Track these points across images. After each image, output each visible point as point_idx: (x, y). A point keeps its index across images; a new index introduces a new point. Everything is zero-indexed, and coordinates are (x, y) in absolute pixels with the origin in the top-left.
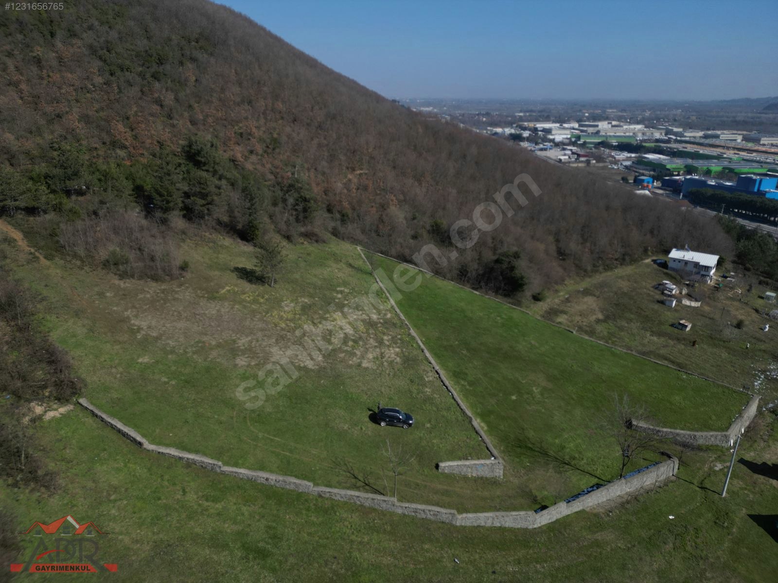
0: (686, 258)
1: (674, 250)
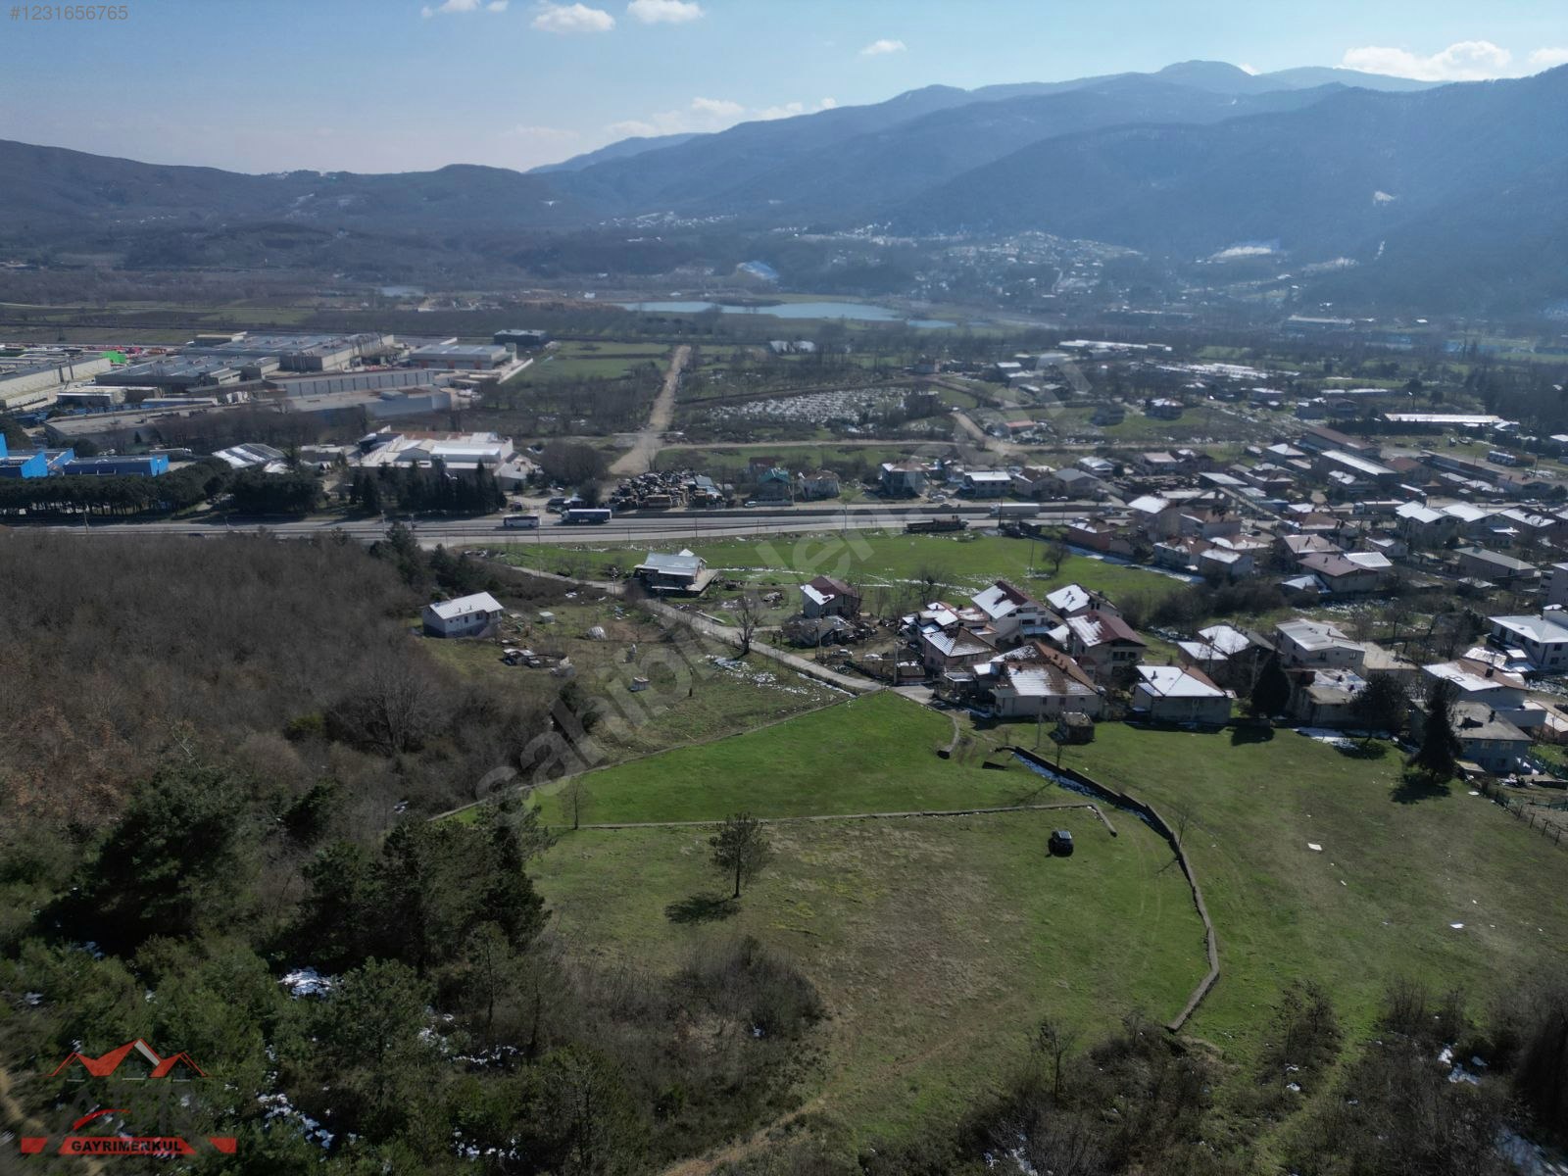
1: (433, 606)
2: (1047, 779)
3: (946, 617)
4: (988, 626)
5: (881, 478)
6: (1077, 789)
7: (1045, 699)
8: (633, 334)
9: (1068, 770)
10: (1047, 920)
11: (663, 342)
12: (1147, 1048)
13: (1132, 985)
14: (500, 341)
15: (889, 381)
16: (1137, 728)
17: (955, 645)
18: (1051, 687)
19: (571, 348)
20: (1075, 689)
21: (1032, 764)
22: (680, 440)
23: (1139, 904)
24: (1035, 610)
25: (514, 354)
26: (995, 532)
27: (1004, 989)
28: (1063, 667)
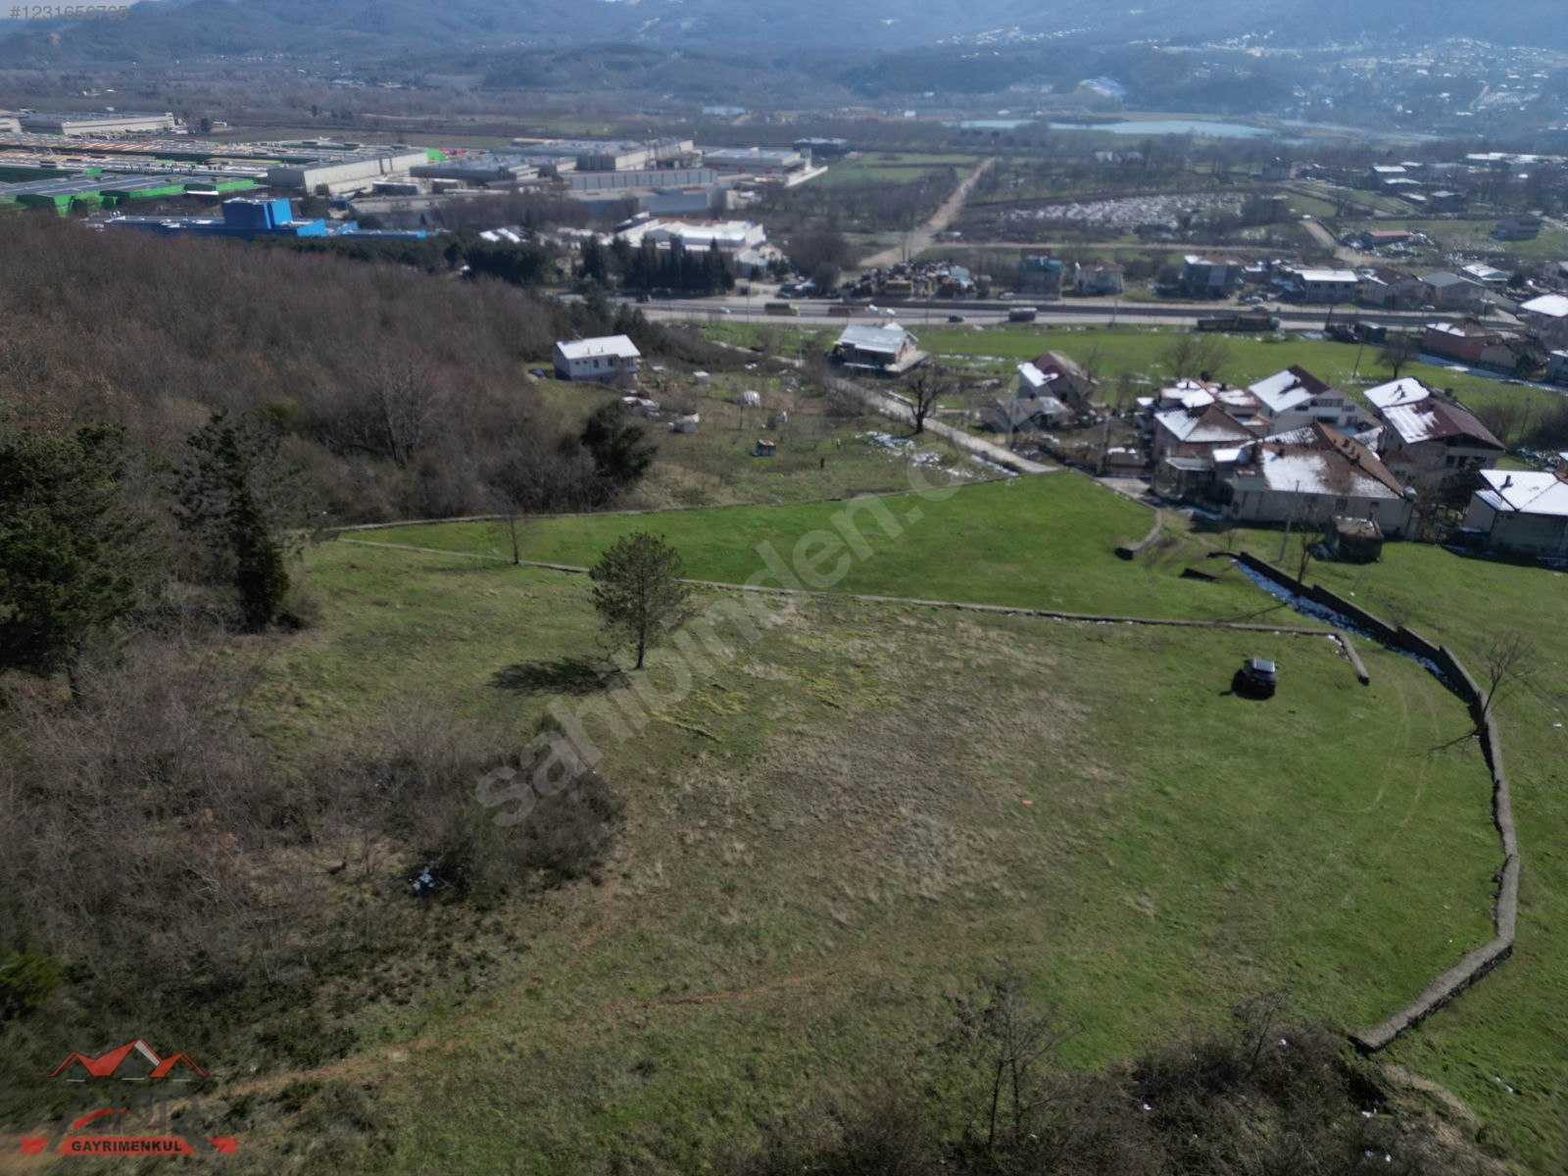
1: (560, 344)
2: (1277, 599)
3: (1197, 396)
4: (1259, 415)
5: (1181, 277)
6: (1325, 617)
7: (1312, 498)
8: (943, 145)
9: (1316, 588)
10: (1169, 789)
11: (973, 153)
12: (1286, 1076)
13: (1302, 938)
14: (797, 148)
15: (1228, 186)
16: (1461, 555)
17: (1197, 427)
18: (1326, 483)
19: (871, 158)
20: (1366, 487)
21: (1261, 577)
22: (957, 239)
23: (1375, 792)
24: (1339, 403)
25: (808, 161)
26: (1320, 336)
27: (1007, 893)
28: (1352, 457)
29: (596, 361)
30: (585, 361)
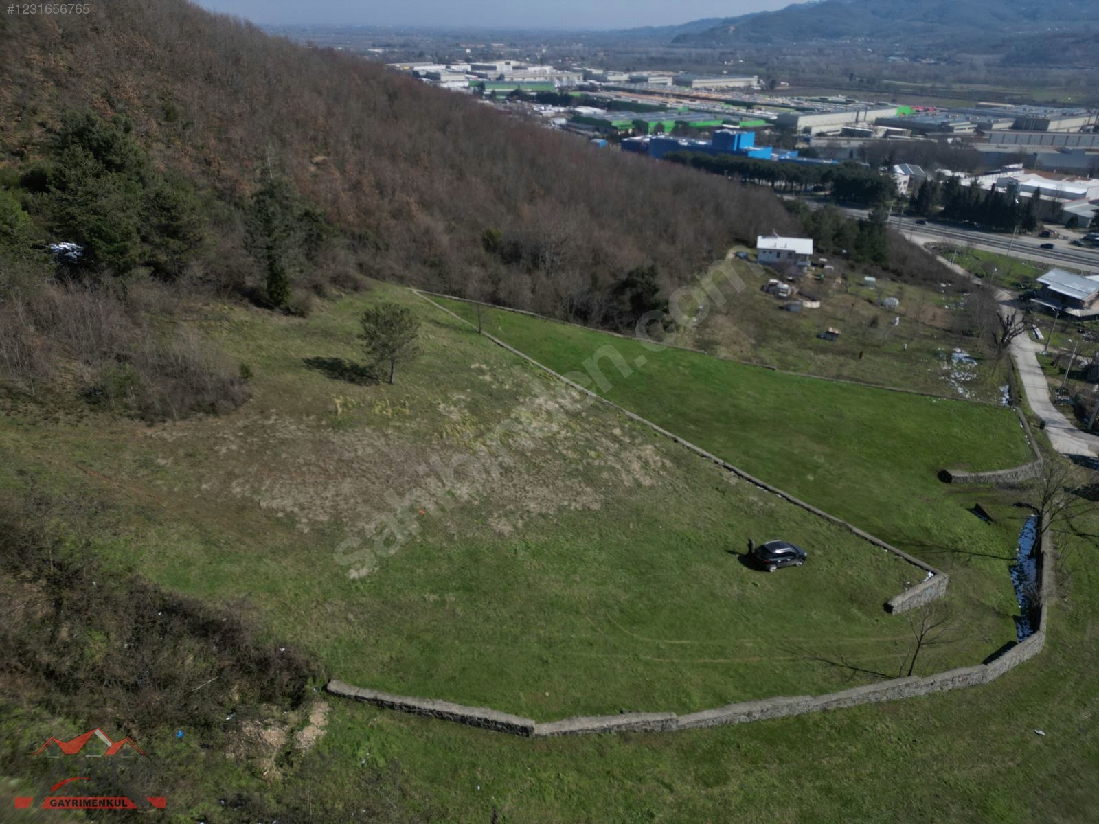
0: (778, 247)
1: (760, 237)
29: (779, 253)
30: (771, 251)
